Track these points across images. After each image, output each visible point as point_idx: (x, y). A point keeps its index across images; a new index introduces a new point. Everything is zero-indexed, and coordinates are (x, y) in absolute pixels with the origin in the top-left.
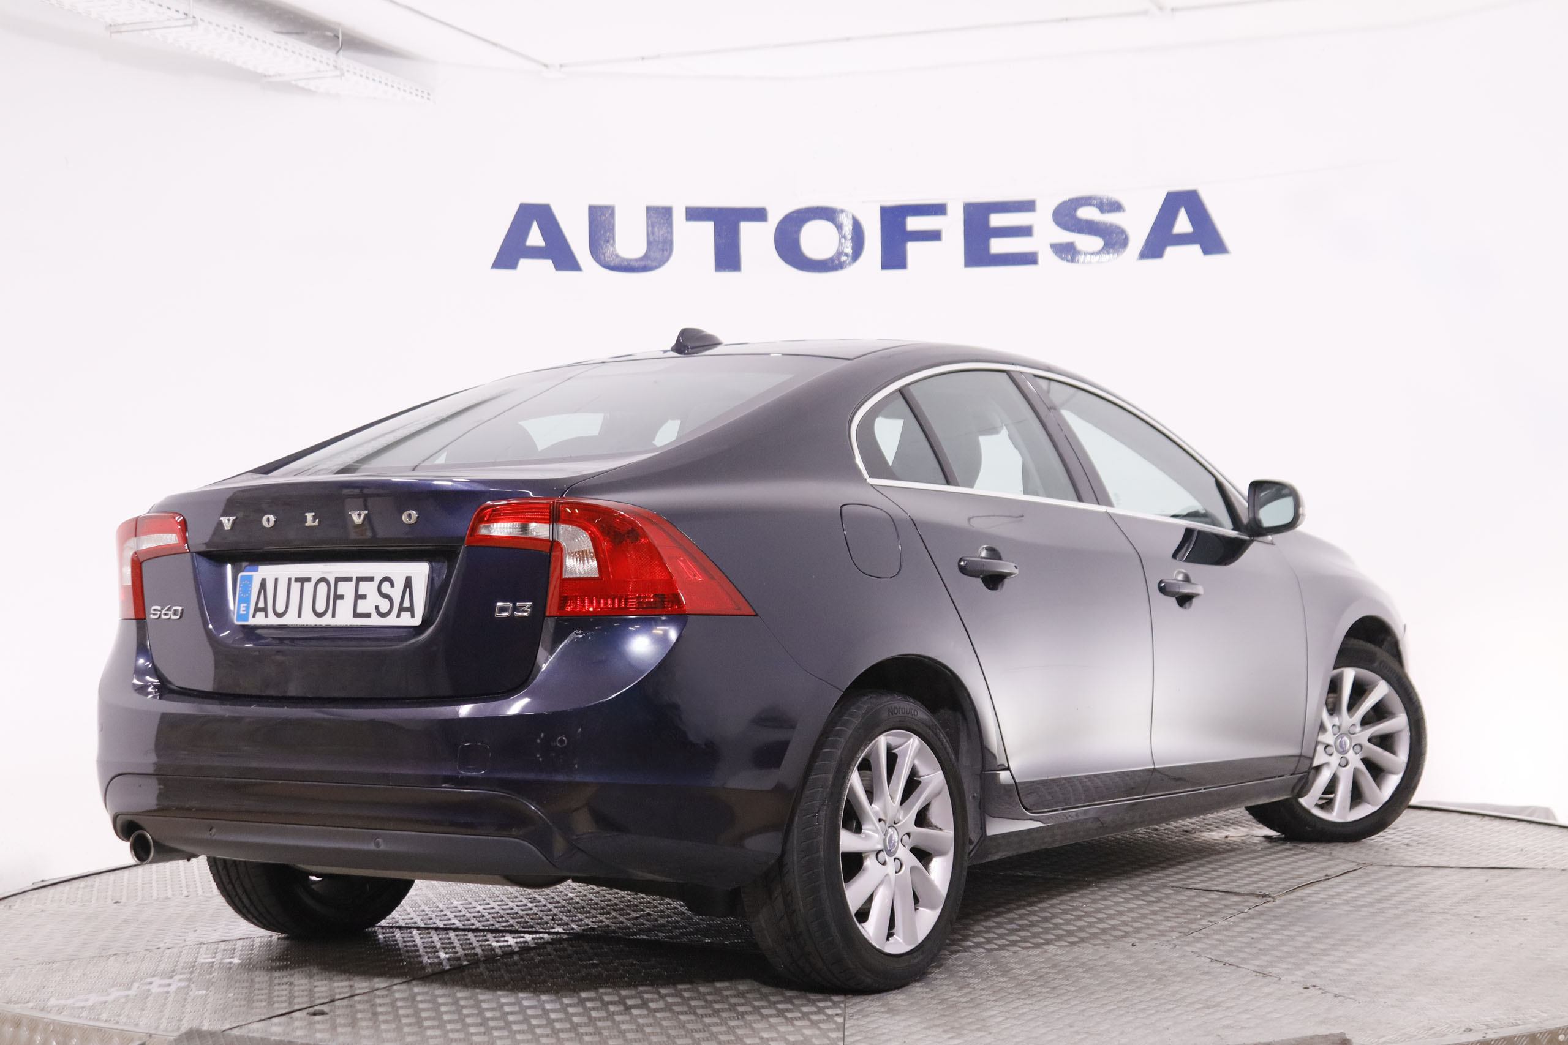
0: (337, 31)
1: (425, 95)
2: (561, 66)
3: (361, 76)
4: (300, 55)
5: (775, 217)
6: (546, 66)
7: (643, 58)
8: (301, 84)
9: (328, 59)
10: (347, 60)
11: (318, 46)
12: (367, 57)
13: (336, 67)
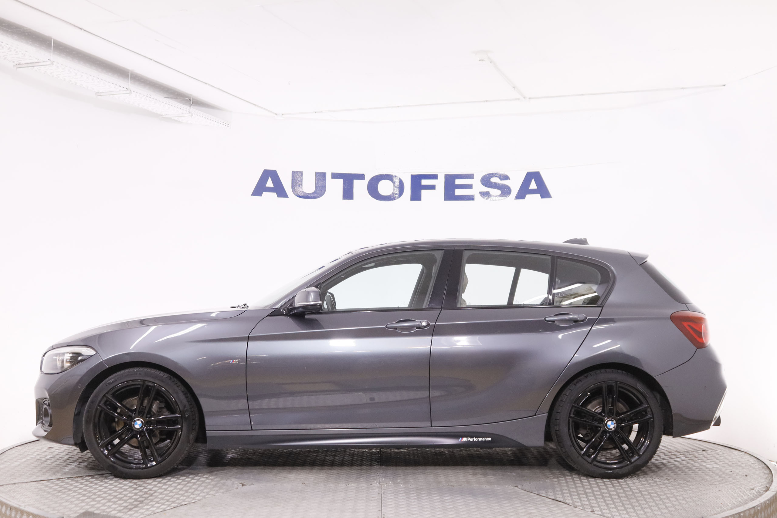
0: (191, 98)
1: (227, 125)
2: (282, 114)
3: (200, 116)
4: (175, 107)
5: (368, 178)
6: (276, 114)
7: (315, 112)
8: (176, 119)
9: (186, 109)
10: (194, 110)
11: (183, 104)
12: (203, 109)
13: (189, 112)
